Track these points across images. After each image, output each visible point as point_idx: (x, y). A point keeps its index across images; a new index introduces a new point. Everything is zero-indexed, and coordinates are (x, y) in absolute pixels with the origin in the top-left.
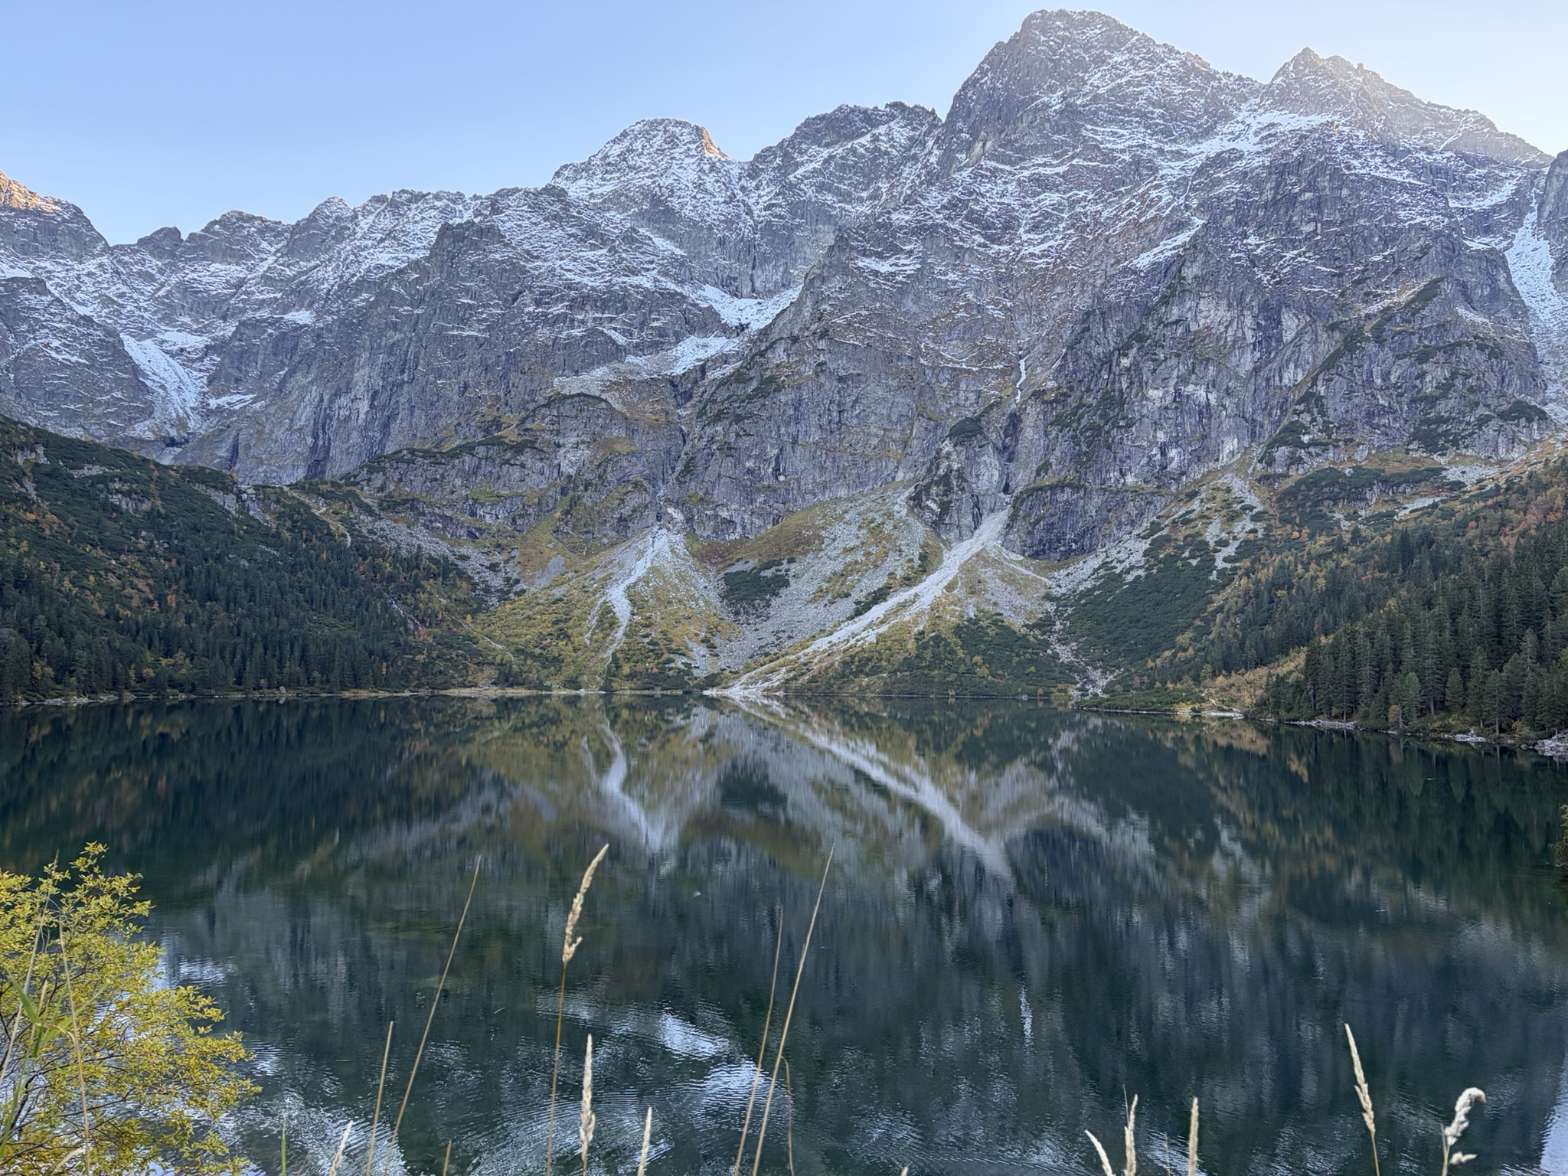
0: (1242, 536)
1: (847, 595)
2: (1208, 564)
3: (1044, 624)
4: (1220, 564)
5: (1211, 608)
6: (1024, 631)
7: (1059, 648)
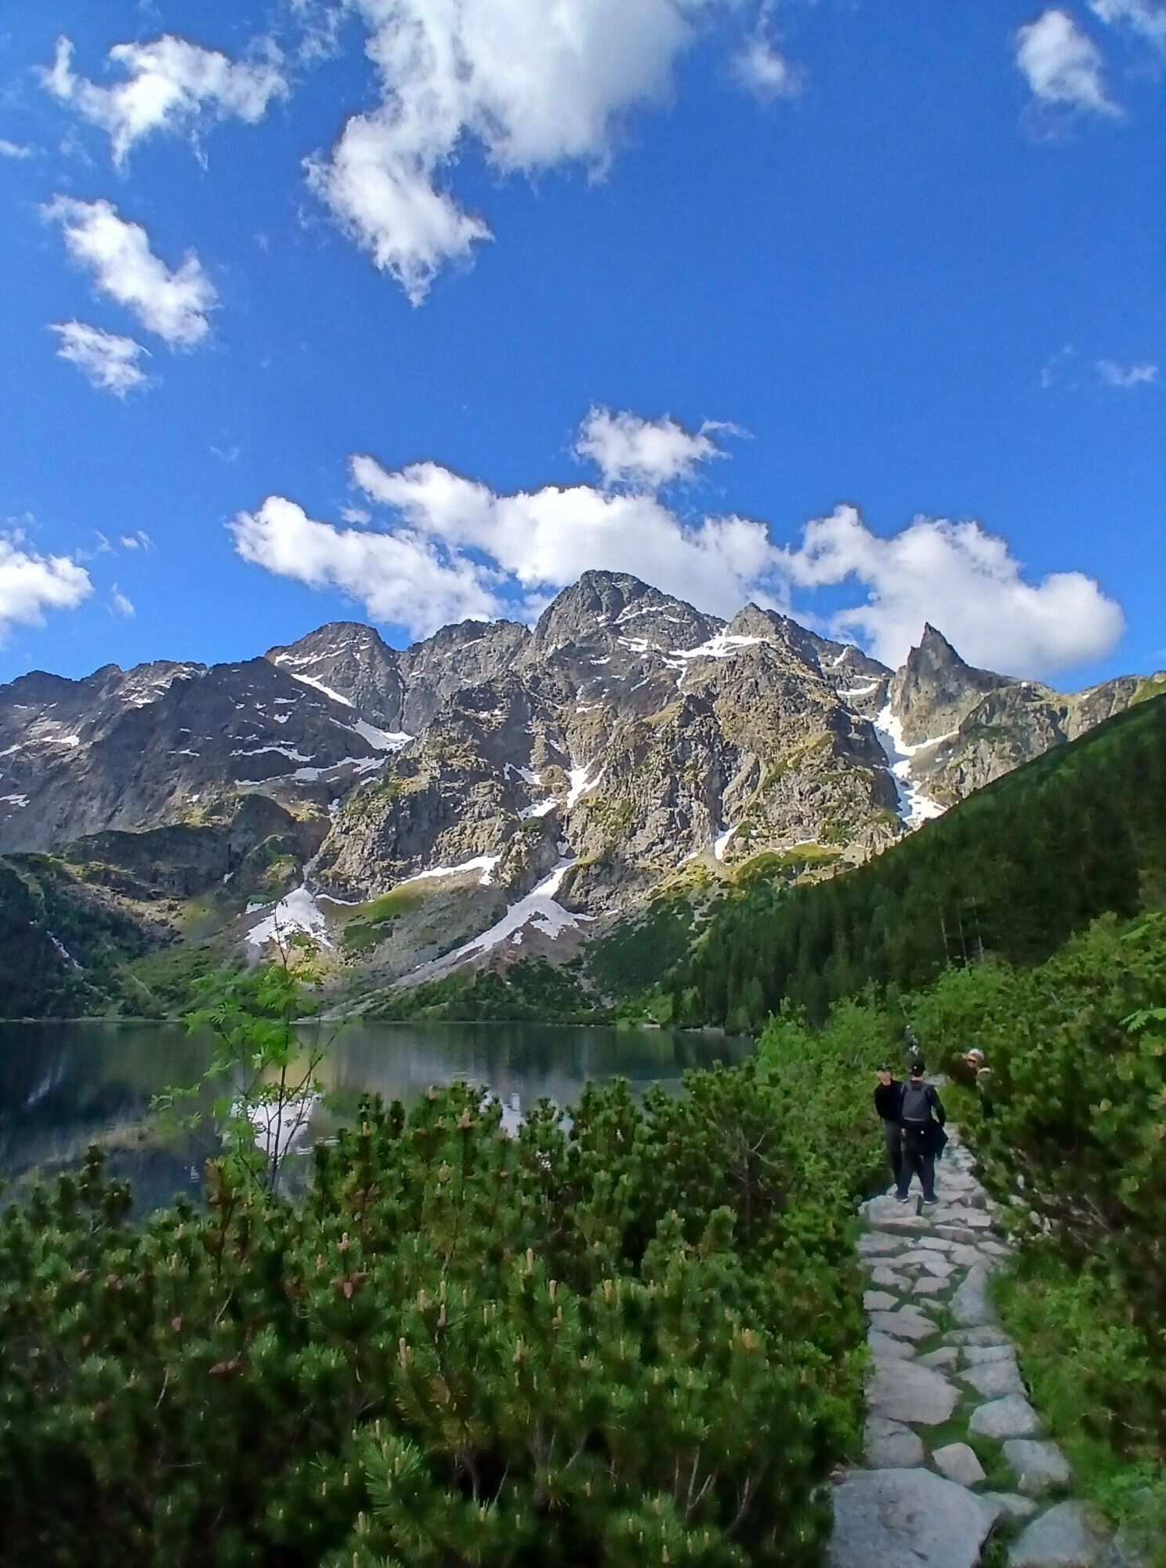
0: (713, 899)
1: (434, 943)
2: (690, 918)
3: (576, 964)
4: (697, 918)
5: (689, 950)
6: (560, 968)
7: (584, 982)
